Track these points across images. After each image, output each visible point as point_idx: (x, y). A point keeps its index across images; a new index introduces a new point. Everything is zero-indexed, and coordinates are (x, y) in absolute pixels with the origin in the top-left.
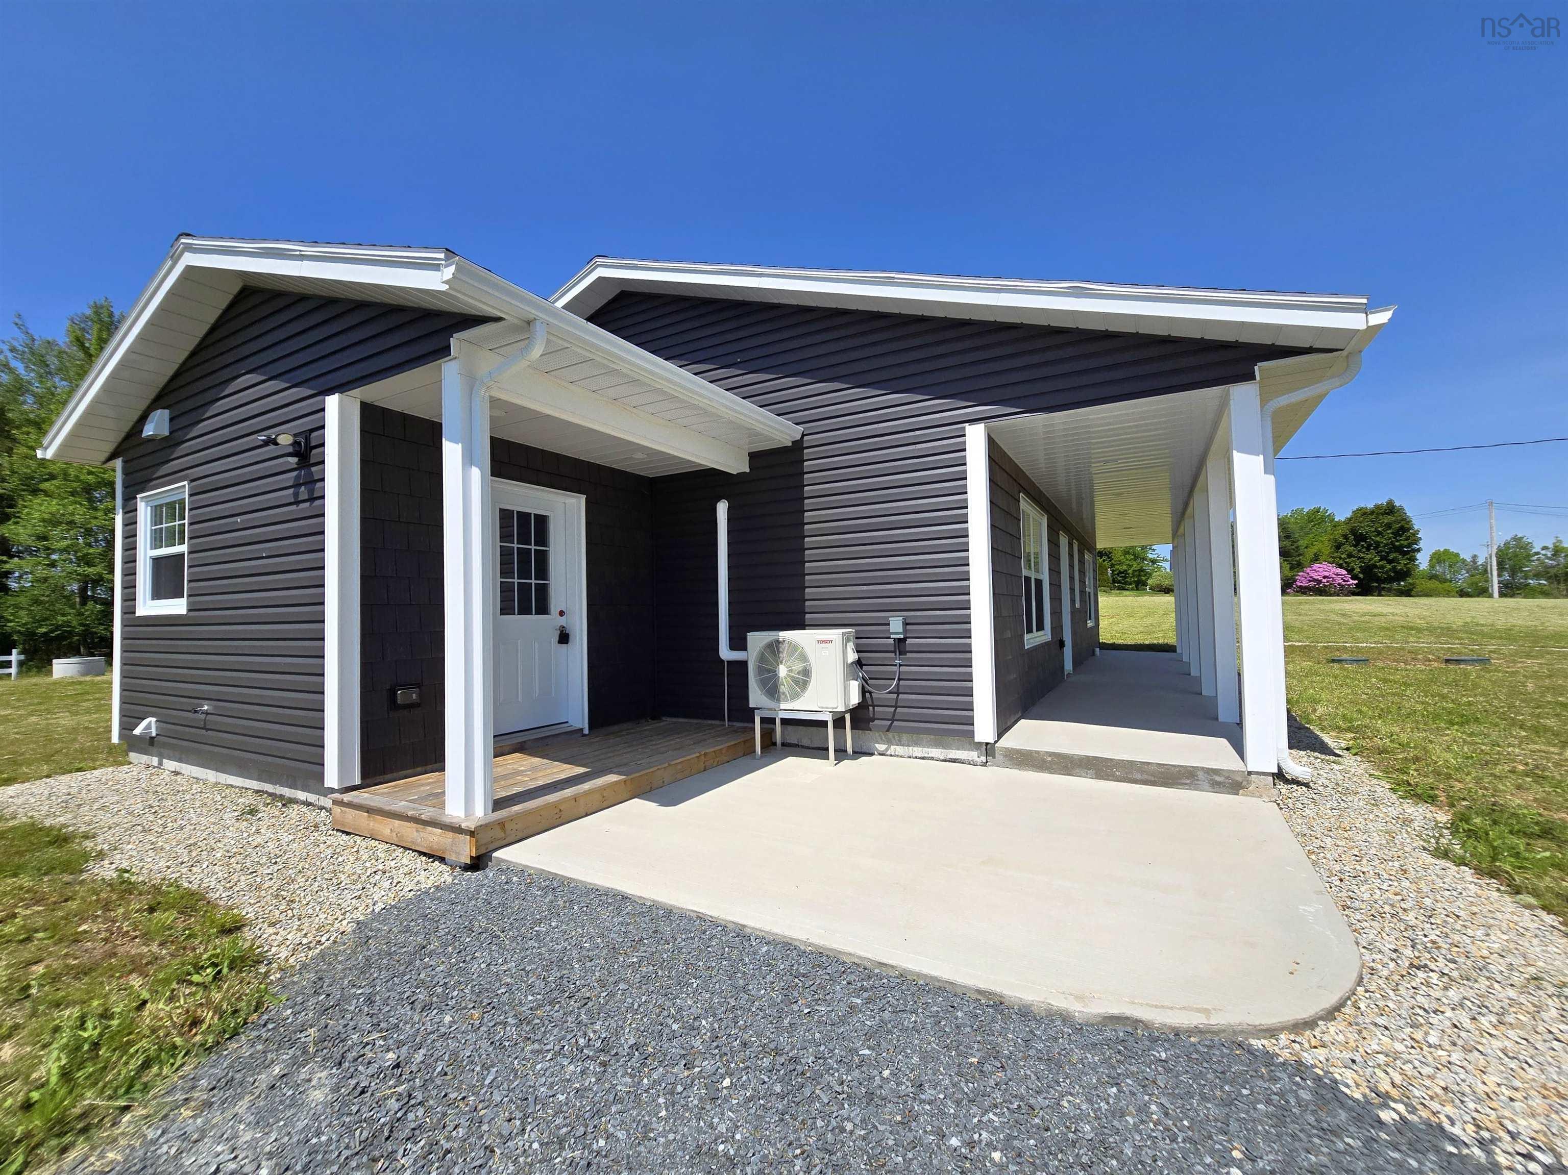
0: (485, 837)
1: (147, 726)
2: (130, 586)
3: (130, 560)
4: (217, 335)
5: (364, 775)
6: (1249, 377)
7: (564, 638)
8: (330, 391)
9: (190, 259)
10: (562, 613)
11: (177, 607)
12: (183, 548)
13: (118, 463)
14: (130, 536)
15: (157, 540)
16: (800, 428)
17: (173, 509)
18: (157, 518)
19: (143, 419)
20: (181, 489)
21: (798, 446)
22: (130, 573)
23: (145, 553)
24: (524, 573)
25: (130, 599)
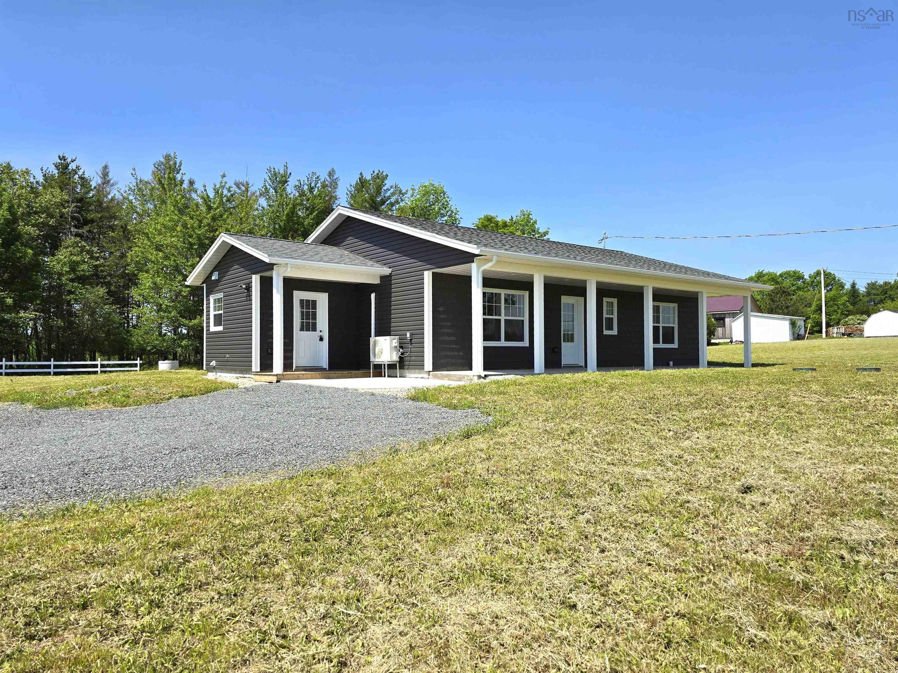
0: (279, 377)
1: (214, 363)
2: (208, 323)
3: (208, 315)
4: (230, 253)
5: (261, 369)
6: (473, 262)
7: (321, 339)
8: (253, 274)
9: (223, 239)
10: (321, 331)
11: (220, 328)
12: (221, 312)
13: (205, 285)
14: (208, 307)
15: (215, 310)
16: (391, 270)
17: (219, 300)
18: (215, 303)
19: (211, 274)
20: (220, 295)
21: (390, 275)
22: (208, 319)
23: (212, 313)
24: (308, 318)
25: (208, 327)
